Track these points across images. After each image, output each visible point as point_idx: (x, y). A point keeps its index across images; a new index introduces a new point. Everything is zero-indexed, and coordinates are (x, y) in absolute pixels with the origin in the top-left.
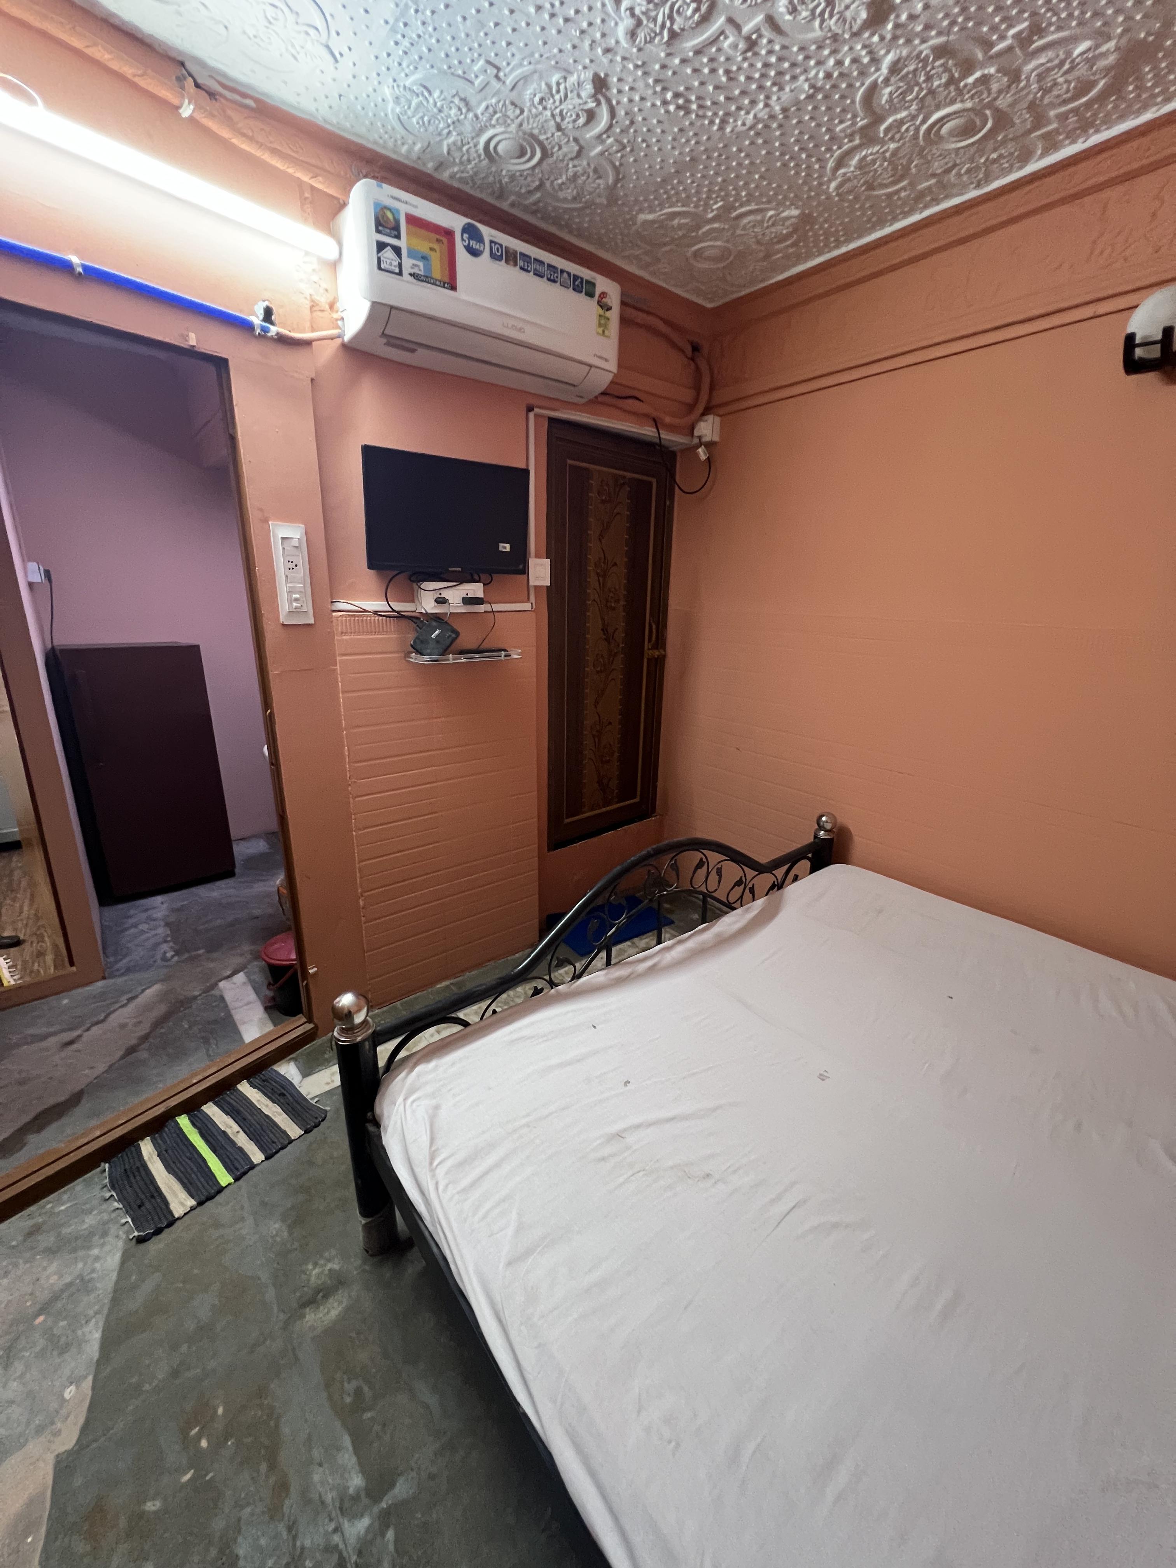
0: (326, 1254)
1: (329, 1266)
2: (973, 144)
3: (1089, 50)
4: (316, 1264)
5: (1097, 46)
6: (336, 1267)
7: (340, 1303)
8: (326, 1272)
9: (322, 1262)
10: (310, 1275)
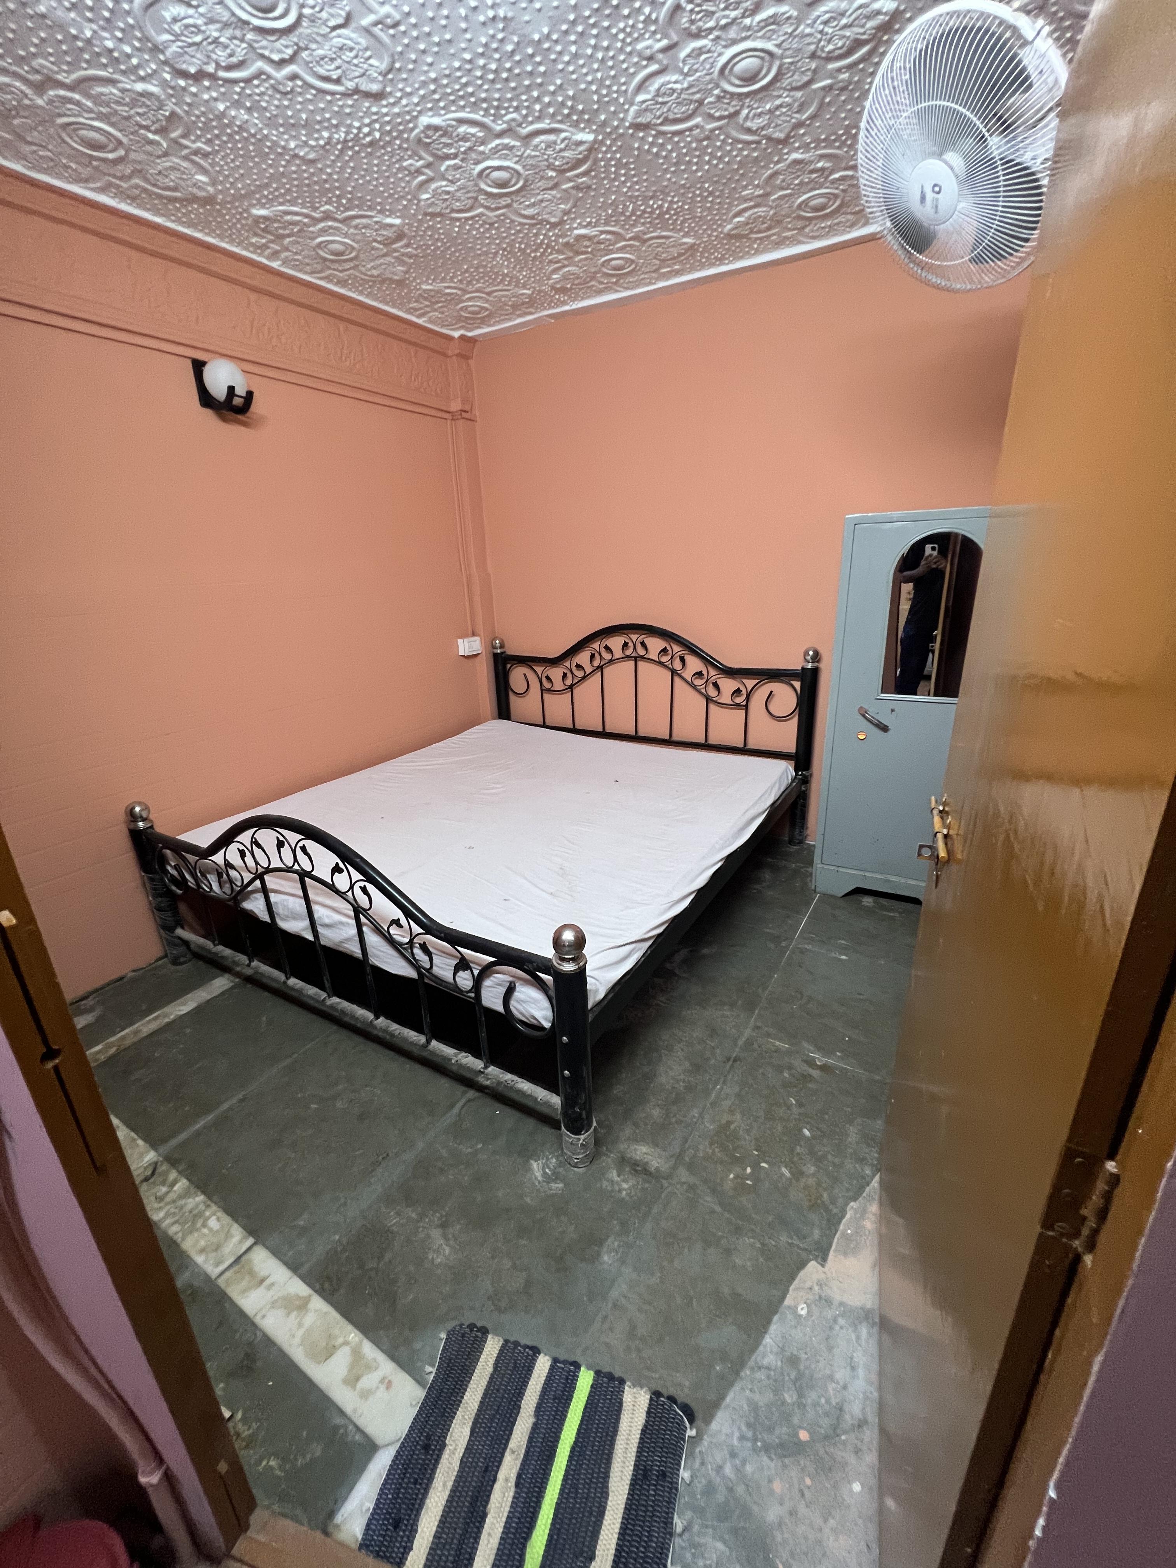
0: (609, 1188)
1: (616, 1179)
2: (77, 150)
3: (203, 183)
4: (620, 1191)
5: (207, 184)
6: (615, 1173)
7: (636, 1150)
8: (622, 1177)
9: (617, 1188)
10: (629, 1188)
